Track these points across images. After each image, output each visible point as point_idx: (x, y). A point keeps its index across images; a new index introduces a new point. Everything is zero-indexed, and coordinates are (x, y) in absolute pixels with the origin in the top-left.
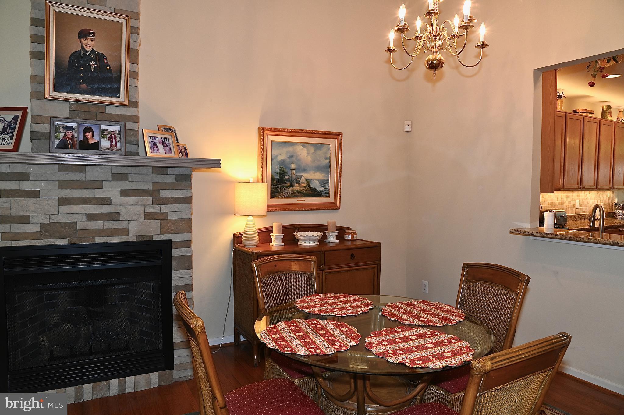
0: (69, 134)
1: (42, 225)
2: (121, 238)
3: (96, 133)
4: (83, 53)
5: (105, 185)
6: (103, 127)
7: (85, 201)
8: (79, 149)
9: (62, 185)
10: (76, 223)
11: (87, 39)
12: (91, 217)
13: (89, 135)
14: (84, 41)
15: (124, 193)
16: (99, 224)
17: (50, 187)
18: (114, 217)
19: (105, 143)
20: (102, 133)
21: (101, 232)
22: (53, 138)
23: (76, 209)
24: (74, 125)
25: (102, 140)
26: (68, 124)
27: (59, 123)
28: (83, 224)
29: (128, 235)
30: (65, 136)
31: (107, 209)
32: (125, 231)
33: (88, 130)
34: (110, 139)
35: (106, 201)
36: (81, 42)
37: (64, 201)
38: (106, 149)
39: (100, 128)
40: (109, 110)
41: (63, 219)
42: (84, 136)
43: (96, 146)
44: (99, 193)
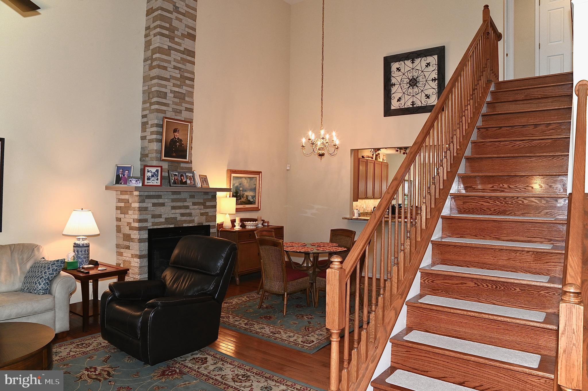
0: (176, 177)
1: (166, 218)
2: (192, 224)
3: (185, 177)
4: (174, 139)
5: (188, 200)
6: (187, 174)
7: (180, 208)
8: (180, 184)
9: (173, 200)
10: (177, 217)
11: (176, 133)
12: (182, 215)
13: (182, 177)
14: (175, 134)
15: (194, 204)
16: (184, 218)
17: (169, 202)
18: (190, 215)
19: (188, 182)
20: (187, 176)
21: (185, 222)
22: (171, 180)
23: (178, 211)
24: (177, 174)
25: (187, 180)
26: (175, 173)
27: (172, 173)
28: (179, 218)
29: (194, 223)
30: (175, 178)
31: (188, 211)
32: (193, 221)
33: (182, 176)
34: (190, 179)
35: (187, 207)
36: (174, 134)
37: (173, 208)
38: (189, 184)
39: (186, 174)
40: (182, 165)
41: (173, 216)
42: (181, 178)
43: (185, 183)
44: (186, 204)
